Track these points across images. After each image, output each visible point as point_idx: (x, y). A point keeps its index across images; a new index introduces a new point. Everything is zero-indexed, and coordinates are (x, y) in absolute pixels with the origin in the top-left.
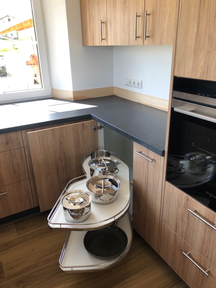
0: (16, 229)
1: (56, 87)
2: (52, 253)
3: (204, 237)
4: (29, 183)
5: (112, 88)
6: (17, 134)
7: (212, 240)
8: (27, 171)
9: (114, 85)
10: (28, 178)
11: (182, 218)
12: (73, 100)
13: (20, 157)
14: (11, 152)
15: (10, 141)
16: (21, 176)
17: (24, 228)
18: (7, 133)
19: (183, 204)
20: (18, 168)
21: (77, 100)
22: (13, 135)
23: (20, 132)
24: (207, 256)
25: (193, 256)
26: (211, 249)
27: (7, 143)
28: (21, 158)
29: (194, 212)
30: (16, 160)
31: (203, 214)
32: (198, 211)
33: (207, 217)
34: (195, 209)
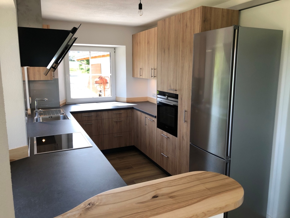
1: (118, 96)
5: (147, 98)
9: (148, 96)
12: (126, 102)
15: (98, 115)
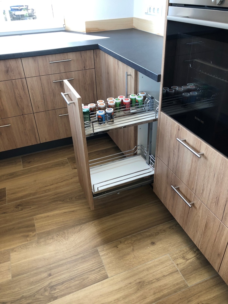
0: (23, 163)
2: (53, 184)
3: (191, 168)
4: (33, 117)
6: (16, 62)
7: (197, 171)
8: (30, 104)
10: (32, 112)
11: (174, 151)
12: (85, 32)
13: (21, 87)
14: (12, 82)
15: (10, 69)
16: (24, 109)
17: (29, 162)
18: (6, 60)
19: (175, 134)
20: (20, 100)
21: (89, 32)
22: (12, 63)
23: (19, 60)
24: (192, 189)
25: (181, 190)
26: (196, 179)
27: (7, 71)
28: (23, 89)
29: (183, 141)
30: (18, 91)
31: (191, 143)
32: (187, 140)
33: (194, 146)
34: (185, 139)
